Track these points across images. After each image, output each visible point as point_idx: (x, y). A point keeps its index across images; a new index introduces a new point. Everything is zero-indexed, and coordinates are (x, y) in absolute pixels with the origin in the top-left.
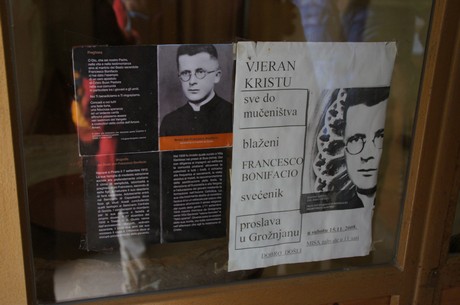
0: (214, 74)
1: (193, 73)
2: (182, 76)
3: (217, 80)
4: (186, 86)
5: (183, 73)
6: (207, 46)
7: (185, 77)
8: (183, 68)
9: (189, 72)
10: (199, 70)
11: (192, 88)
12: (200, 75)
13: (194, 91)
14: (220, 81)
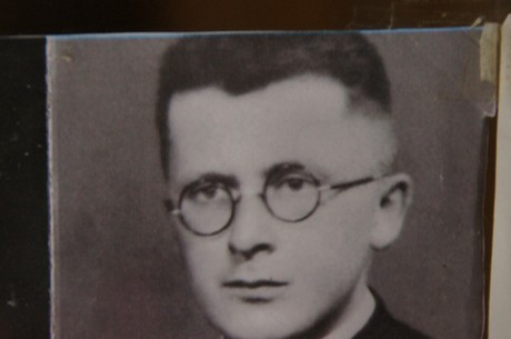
0: (370, 193)
1: (250, 188)
2: (188, 207)
3: (387, 228)
4: (208, 261)
5: (191, 190)
6: (328, 40)
7: (204, 214)
8: (193, 161)
9: (229, 183)
10: (281, 175)
11: (247, 272)
12: (287, 201)
13: (255, 292)
14: (404, 233)
